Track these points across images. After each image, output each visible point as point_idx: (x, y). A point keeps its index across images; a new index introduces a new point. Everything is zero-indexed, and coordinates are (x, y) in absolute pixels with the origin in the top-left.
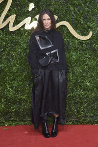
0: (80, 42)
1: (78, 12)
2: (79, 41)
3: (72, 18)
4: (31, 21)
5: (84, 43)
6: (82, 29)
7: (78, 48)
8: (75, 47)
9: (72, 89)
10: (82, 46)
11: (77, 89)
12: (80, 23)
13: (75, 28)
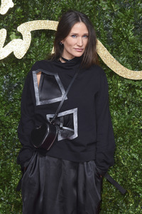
0: (129, 85)
1: (120, 14)
2: (126, 82)
3: (107, 29)
4: (8, 40)
5: (138, 88)
6: (131, 54)
7: (125, 99)
8: (118, 97)
9: (116, 203)
10: (134, 93)
11: (127, 203)
12: (127, 39)
13: (115, 52)
